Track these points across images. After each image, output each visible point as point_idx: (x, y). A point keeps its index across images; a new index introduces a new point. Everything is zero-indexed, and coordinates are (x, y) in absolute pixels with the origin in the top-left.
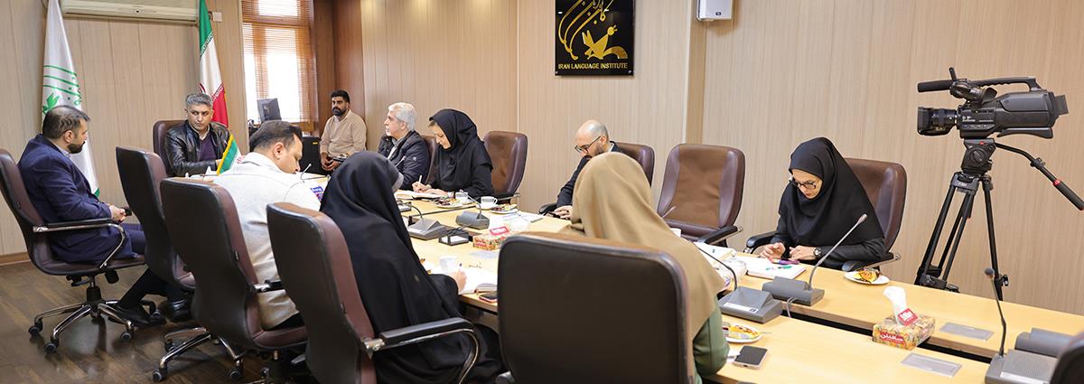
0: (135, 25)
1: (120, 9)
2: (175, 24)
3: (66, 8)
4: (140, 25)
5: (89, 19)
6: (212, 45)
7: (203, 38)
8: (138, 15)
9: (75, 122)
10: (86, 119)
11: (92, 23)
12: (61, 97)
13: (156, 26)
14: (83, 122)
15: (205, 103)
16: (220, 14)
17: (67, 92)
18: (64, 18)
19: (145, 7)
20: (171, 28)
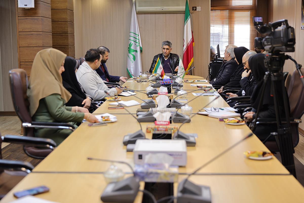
0: (165, 15)
1: (156, 9)
2: (181, 13)
3: (137, 10)
4: (167, 15)
5: (148, 14)
6: (189, 21)
7: (186, 19)
8: (162, 11)
9: (103, 52)
10: (108, 51)
11: (149, 15)
12: (133, 43)
13: (173, 15)
14: (106, 53)
15: (168, 45)
16: (200, 7)
17: (135, 41)
18: (137, 14)
19: (165, 7)
20: (179, 15)
